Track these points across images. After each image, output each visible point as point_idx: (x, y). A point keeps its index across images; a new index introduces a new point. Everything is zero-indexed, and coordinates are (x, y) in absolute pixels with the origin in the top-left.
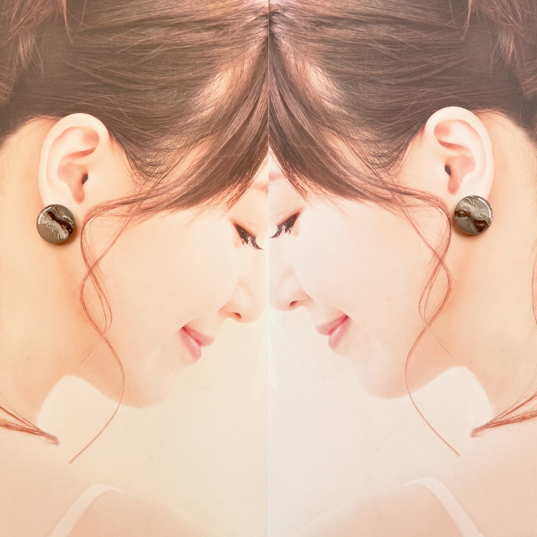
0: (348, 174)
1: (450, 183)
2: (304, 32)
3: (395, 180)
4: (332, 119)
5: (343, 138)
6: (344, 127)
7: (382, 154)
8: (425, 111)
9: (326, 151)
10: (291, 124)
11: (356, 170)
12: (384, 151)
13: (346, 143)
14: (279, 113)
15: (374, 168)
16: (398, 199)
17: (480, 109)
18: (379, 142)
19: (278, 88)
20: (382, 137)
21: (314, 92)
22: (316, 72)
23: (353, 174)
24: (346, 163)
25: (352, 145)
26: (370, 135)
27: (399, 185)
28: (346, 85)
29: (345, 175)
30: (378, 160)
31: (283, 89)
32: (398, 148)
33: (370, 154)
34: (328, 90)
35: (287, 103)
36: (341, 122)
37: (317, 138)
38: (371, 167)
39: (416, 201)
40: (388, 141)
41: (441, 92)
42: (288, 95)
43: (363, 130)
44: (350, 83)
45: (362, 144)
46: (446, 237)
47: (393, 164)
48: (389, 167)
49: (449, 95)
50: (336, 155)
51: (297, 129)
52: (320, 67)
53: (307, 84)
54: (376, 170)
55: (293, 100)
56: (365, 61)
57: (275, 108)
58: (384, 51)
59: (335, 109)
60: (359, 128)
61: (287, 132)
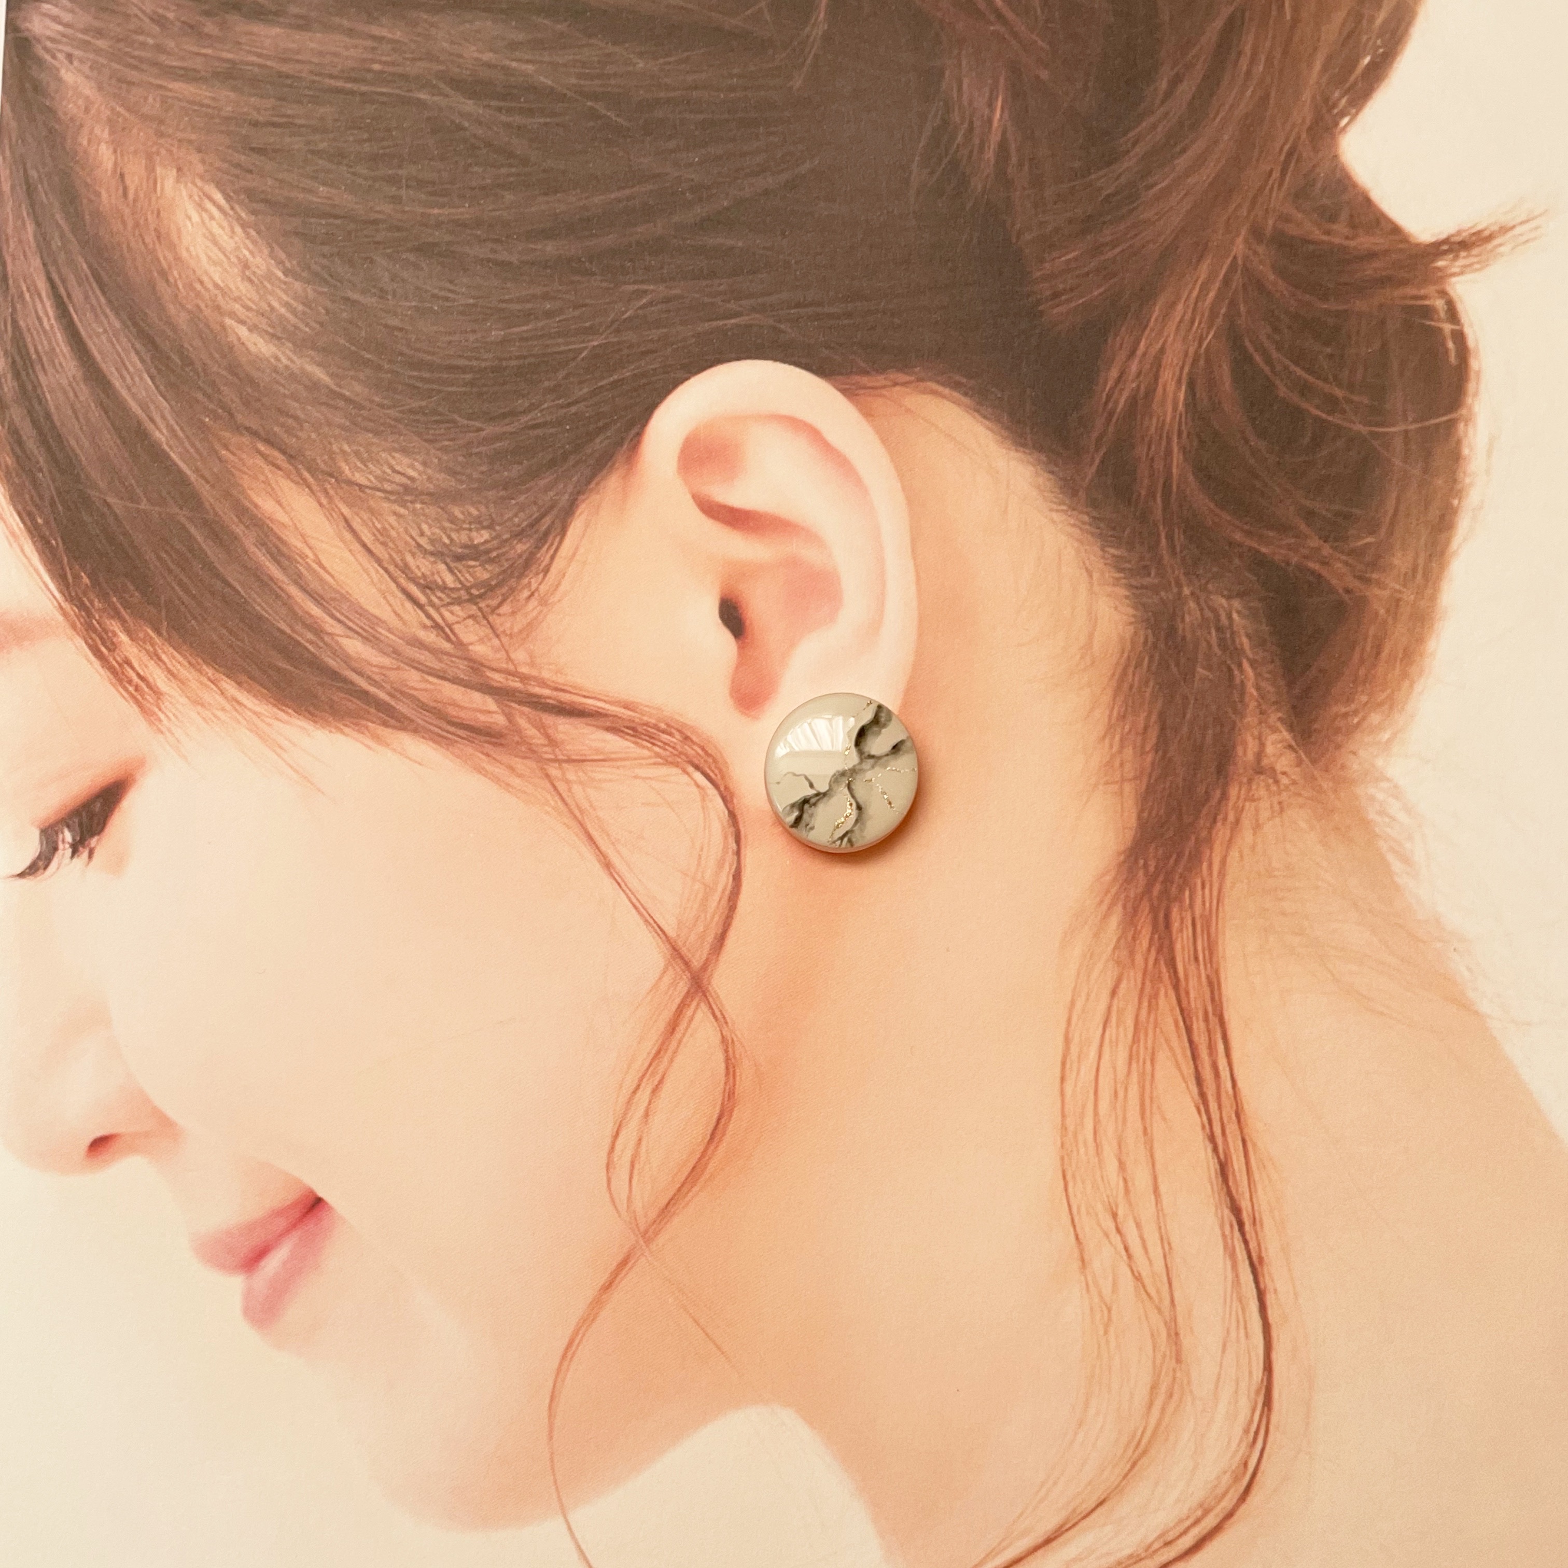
0: (330, 625)
1: (737, 668)
2: (153, 37)
3: (520, 655)
4: (265, 400)
5: (311, 480)
6: (313, 436)
7: (465, 546)
8: (644, 375)
9: (239, 530)
10: (96, 414)
11: (362, 612)
12: (474, 534)
13: (324, 501)
14: (50, 370)
15: (433, 605)
16: (531, 731)
17: (866, 373)
18: (456, 497)
19: (44, 265)
20: (470, 476)
21: (193, 289)
22: (201, 207)
23: (350, 628)
24: (321, 580)
25: (345, 510)
26: (421, 468)
27: (534, 673)
28: (325, 262)
29: (318, 631)
30: (450, 570)
31: (65, 270)
32: (532, 525)
33: (419, 546)
34: (251, 281)
35: (83, 333)
36: (302, 416)
37: (203, 477)
38: (423, 599)
39: (604, 741)
40: (491, 494)
41: (706, 300)
42: (87, 297)
43: (391, 450)
44: (338, 254)
45: (386, 505)
46: (720, 888)
47: (512, 590)
48: (494, 603)
49: (737, 315)
50: (280, 546)
51: (120, 437)
52: (219, 185)
53: (163, 254)
54: (443, 610)
55: (106, 317)
56: (400, 167)
57: (32, 351)
58: (480, 123)
59: (277, 359)
60: (375, 440)
61: (82, 448)
